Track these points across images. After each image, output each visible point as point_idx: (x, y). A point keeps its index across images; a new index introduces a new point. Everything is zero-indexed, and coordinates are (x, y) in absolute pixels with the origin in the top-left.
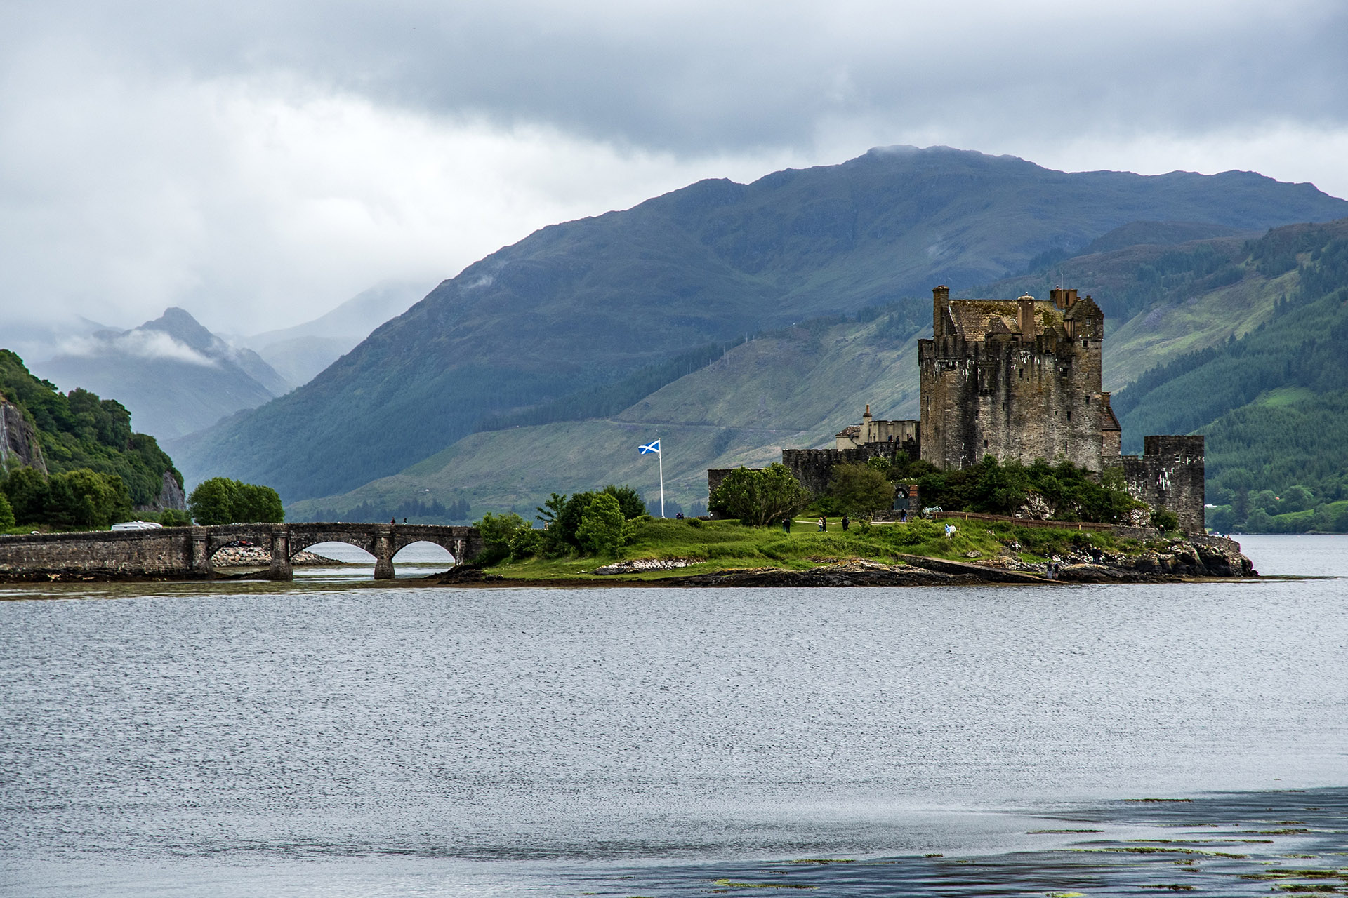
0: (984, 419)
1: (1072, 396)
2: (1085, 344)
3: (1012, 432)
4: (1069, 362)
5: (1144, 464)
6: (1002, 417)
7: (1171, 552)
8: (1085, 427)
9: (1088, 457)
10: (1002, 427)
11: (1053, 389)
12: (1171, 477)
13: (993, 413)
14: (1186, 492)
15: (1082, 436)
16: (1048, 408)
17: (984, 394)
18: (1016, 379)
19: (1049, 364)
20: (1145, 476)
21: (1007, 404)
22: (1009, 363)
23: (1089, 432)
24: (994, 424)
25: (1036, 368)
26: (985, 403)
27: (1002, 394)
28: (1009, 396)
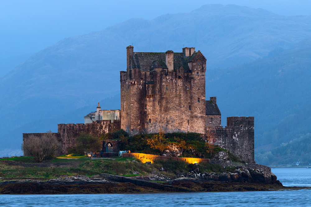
0: (149, 109)
1: (191, 98)
2: (198, 73)
3: (163, 116)
5: (226, 130)
6: (158, 108)
7: (237, 172)
8: (198, 113)
11: (182, 94)
12: (238, 137)
13: (154, 106)
14: (246, 143)
15: (196, 117)
16: (180, 104)
17: (149, 97)
19: (180, 83)
20: (226, 136)
21: (160, 102)
22: (161, 82)
23: (199, 115)
24: (154, 111)
25: (174, 85)
26: (150, 102)
27: (157, 97)
28: (161, 98)
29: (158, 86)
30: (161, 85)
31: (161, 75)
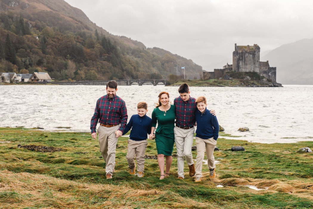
0: (241, 64)
1: (255, 61)
2: (257, 52)
3: (245, 66)
4: (255, 55)
5: (267, 71)
9: (257, 70)
10: (243, 65)
11: (252, 59)
12: (271, 74)
14: (273, 76)
15: (256, 67)
16: (251, 63)
18: (246, 58)
19: (251, 56)
20: (267, 73)
21: (244, 62)
22: (245, 55)
23: (258, 66)
25: (249, 56)
26: (241, 62)
27: (244, 60)
28: (245, 61)
29: (244, 57)
30: (245, 57)
31: (245, 53)
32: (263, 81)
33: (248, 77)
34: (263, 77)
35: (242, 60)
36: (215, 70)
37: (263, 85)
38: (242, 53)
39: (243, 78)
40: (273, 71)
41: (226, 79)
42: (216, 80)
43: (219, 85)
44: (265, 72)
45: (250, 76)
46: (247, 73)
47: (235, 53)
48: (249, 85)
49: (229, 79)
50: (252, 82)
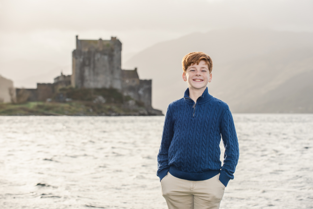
1: (113, 67)
3: (95, 77)
4: (112, 57)
5: (135, 88)
6: (92, 73)
10: (92, 76)
13: (89, 72)
15: (116, 79)
17: (87, 66)
18: (96, 62)
19: (106, 57)
28: (94, 67)
29: (92, 59)
30: (94, 59)
31: (94, 53)
32: (128, 104)
33: (101, 98)
34: (128, 98)
35: (89, 65)
36: (38, 84)
37: (128, 112)
38: (89, 52)
39: (91, 99)
40: (146, 86)
41: (60, 102)
42: (41, 103)
43: (46, 112)
44: (131, 89)
45: (104, 96)
46: (98, 91)
47: (75, 54)
48: (102, 112)
49: (65, 102)
50: (108, 107)
